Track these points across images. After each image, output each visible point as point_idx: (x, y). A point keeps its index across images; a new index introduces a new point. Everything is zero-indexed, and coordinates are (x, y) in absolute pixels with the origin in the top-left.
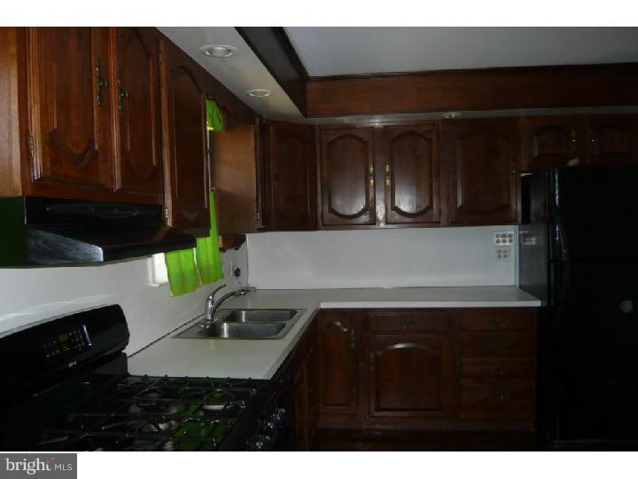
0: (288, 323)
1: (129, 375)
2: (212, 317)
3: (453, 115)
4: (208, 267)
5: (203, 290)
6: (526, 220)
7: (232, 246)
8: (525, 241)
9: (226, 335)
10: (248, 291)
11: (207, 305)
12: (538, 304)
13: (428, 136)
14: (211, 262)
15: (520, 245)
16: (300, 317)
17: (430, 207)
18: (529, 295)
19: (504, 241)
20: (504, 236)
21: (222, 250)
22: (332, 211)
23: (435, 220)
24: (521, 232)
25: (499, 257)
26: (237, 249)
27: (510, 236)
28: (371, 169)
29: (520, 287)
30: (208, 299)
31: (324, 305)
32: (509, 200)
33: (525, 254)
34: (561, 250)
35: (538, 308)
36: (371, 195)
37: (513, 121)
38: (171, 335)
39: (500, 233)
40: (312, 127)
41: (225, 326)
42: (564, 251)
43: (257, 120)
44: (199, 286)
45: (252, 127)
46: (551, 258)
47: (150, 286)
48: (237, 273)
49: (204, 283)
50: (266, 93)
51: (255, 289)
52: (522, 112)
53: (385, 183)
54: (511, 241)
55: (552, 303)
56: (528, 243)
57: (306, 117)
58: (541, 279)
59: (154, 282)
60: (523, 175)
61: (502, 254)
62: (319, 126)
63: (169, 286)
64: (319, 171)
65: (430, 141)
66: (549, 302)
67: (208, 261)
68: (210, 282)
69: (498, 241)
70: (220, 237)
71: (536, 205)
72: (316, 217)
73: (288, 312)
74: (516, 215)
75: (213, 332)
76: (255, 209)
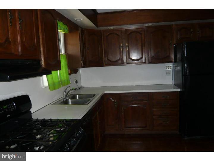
0: (91, 99)
1: (32, 118)
2: (66, 97)
3: (149, 25)
4: (64, 80)
5: (62, 88)
6: (176, 61)
7: (74, 73)
8: (175, 68)
9: (70, 104)
10: (81, 88)
11: (64, 93)
12: (179, 90)
13: (141, 32)
14: (65, 78)
15: (174, 70)
16: (96, 97)
17: (142, 58)
18: (176, 87)
19: (168, 69)
20: (168, 67)
21: (70, 74)
22: (108, 60)
23: (144, 62)
24: (174, 65)
25: (167, 74)
26: (76, 74)
27: (171, 66)
28: (121, 45)
29: (174, 84)
30: (64, 91)
31: (105, 92)
32: (169, 54)
33: (176, 73)
34: (186, 71)
35: (180, 91)
36: (122, 54)
37: (170, 26)
38: (51, 104)
39: (167, 66)
40: (100, 31)
41: (70, 100)
42: (188, 72)
43: (80, 29)
44: (61, 87)
45: (78, 31)
46: (183, 74)
47: (42, 88)
48: (76, 82)
49: (63, 86)
50: (81, 19)
51: (83, 87)
52: (173, 23)
53: (126, 49)
54: (171, 68)
55: (184, 90)
56: (177, 69)
57: (97, 27)
58: (180, 81)
59: (43, 86)
60: (174, 45)
61: (168, 73)
62: (103, 30)
63: (48, 88)
64: (103, 46)
65: (141, 34)
66: (183, 90)
67: (64, 79)
68: (65, 85)
69: (166, 69)
70: (69, 70)
71: (179, 56)
72: (103, 62)
73: (92, 95)
74: (172, 59)
75: (66, 103)
76: (80, 60)
